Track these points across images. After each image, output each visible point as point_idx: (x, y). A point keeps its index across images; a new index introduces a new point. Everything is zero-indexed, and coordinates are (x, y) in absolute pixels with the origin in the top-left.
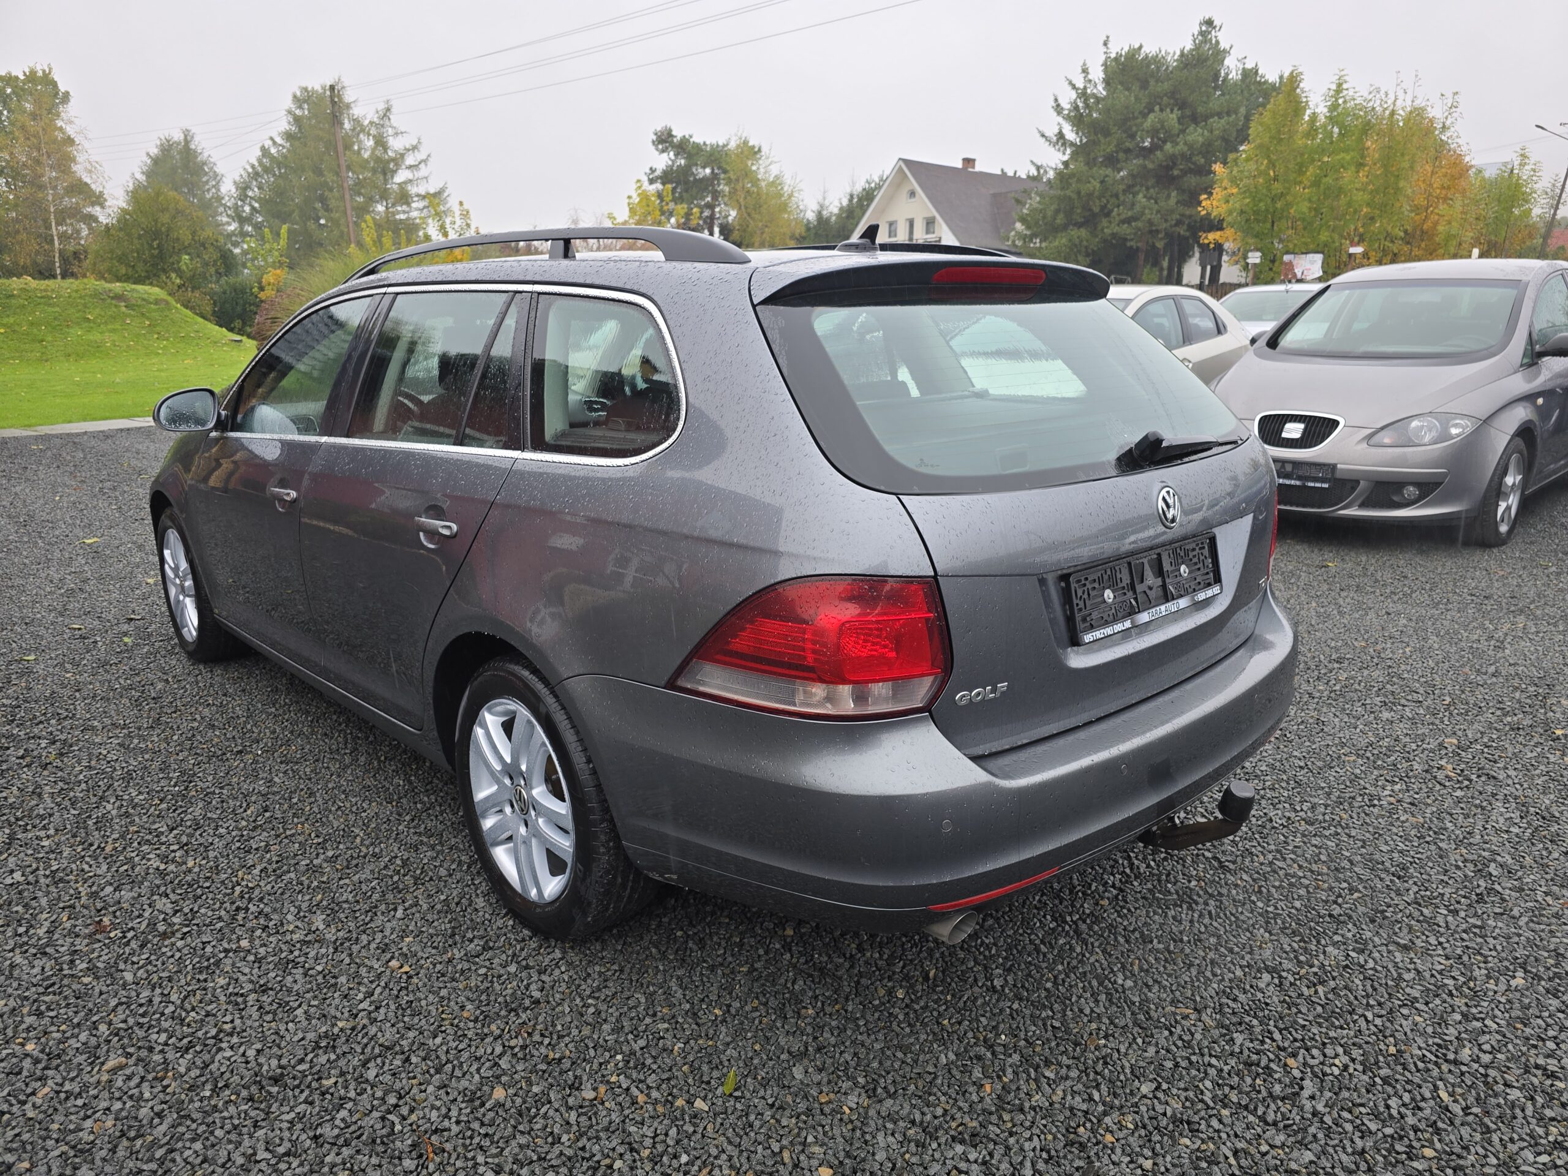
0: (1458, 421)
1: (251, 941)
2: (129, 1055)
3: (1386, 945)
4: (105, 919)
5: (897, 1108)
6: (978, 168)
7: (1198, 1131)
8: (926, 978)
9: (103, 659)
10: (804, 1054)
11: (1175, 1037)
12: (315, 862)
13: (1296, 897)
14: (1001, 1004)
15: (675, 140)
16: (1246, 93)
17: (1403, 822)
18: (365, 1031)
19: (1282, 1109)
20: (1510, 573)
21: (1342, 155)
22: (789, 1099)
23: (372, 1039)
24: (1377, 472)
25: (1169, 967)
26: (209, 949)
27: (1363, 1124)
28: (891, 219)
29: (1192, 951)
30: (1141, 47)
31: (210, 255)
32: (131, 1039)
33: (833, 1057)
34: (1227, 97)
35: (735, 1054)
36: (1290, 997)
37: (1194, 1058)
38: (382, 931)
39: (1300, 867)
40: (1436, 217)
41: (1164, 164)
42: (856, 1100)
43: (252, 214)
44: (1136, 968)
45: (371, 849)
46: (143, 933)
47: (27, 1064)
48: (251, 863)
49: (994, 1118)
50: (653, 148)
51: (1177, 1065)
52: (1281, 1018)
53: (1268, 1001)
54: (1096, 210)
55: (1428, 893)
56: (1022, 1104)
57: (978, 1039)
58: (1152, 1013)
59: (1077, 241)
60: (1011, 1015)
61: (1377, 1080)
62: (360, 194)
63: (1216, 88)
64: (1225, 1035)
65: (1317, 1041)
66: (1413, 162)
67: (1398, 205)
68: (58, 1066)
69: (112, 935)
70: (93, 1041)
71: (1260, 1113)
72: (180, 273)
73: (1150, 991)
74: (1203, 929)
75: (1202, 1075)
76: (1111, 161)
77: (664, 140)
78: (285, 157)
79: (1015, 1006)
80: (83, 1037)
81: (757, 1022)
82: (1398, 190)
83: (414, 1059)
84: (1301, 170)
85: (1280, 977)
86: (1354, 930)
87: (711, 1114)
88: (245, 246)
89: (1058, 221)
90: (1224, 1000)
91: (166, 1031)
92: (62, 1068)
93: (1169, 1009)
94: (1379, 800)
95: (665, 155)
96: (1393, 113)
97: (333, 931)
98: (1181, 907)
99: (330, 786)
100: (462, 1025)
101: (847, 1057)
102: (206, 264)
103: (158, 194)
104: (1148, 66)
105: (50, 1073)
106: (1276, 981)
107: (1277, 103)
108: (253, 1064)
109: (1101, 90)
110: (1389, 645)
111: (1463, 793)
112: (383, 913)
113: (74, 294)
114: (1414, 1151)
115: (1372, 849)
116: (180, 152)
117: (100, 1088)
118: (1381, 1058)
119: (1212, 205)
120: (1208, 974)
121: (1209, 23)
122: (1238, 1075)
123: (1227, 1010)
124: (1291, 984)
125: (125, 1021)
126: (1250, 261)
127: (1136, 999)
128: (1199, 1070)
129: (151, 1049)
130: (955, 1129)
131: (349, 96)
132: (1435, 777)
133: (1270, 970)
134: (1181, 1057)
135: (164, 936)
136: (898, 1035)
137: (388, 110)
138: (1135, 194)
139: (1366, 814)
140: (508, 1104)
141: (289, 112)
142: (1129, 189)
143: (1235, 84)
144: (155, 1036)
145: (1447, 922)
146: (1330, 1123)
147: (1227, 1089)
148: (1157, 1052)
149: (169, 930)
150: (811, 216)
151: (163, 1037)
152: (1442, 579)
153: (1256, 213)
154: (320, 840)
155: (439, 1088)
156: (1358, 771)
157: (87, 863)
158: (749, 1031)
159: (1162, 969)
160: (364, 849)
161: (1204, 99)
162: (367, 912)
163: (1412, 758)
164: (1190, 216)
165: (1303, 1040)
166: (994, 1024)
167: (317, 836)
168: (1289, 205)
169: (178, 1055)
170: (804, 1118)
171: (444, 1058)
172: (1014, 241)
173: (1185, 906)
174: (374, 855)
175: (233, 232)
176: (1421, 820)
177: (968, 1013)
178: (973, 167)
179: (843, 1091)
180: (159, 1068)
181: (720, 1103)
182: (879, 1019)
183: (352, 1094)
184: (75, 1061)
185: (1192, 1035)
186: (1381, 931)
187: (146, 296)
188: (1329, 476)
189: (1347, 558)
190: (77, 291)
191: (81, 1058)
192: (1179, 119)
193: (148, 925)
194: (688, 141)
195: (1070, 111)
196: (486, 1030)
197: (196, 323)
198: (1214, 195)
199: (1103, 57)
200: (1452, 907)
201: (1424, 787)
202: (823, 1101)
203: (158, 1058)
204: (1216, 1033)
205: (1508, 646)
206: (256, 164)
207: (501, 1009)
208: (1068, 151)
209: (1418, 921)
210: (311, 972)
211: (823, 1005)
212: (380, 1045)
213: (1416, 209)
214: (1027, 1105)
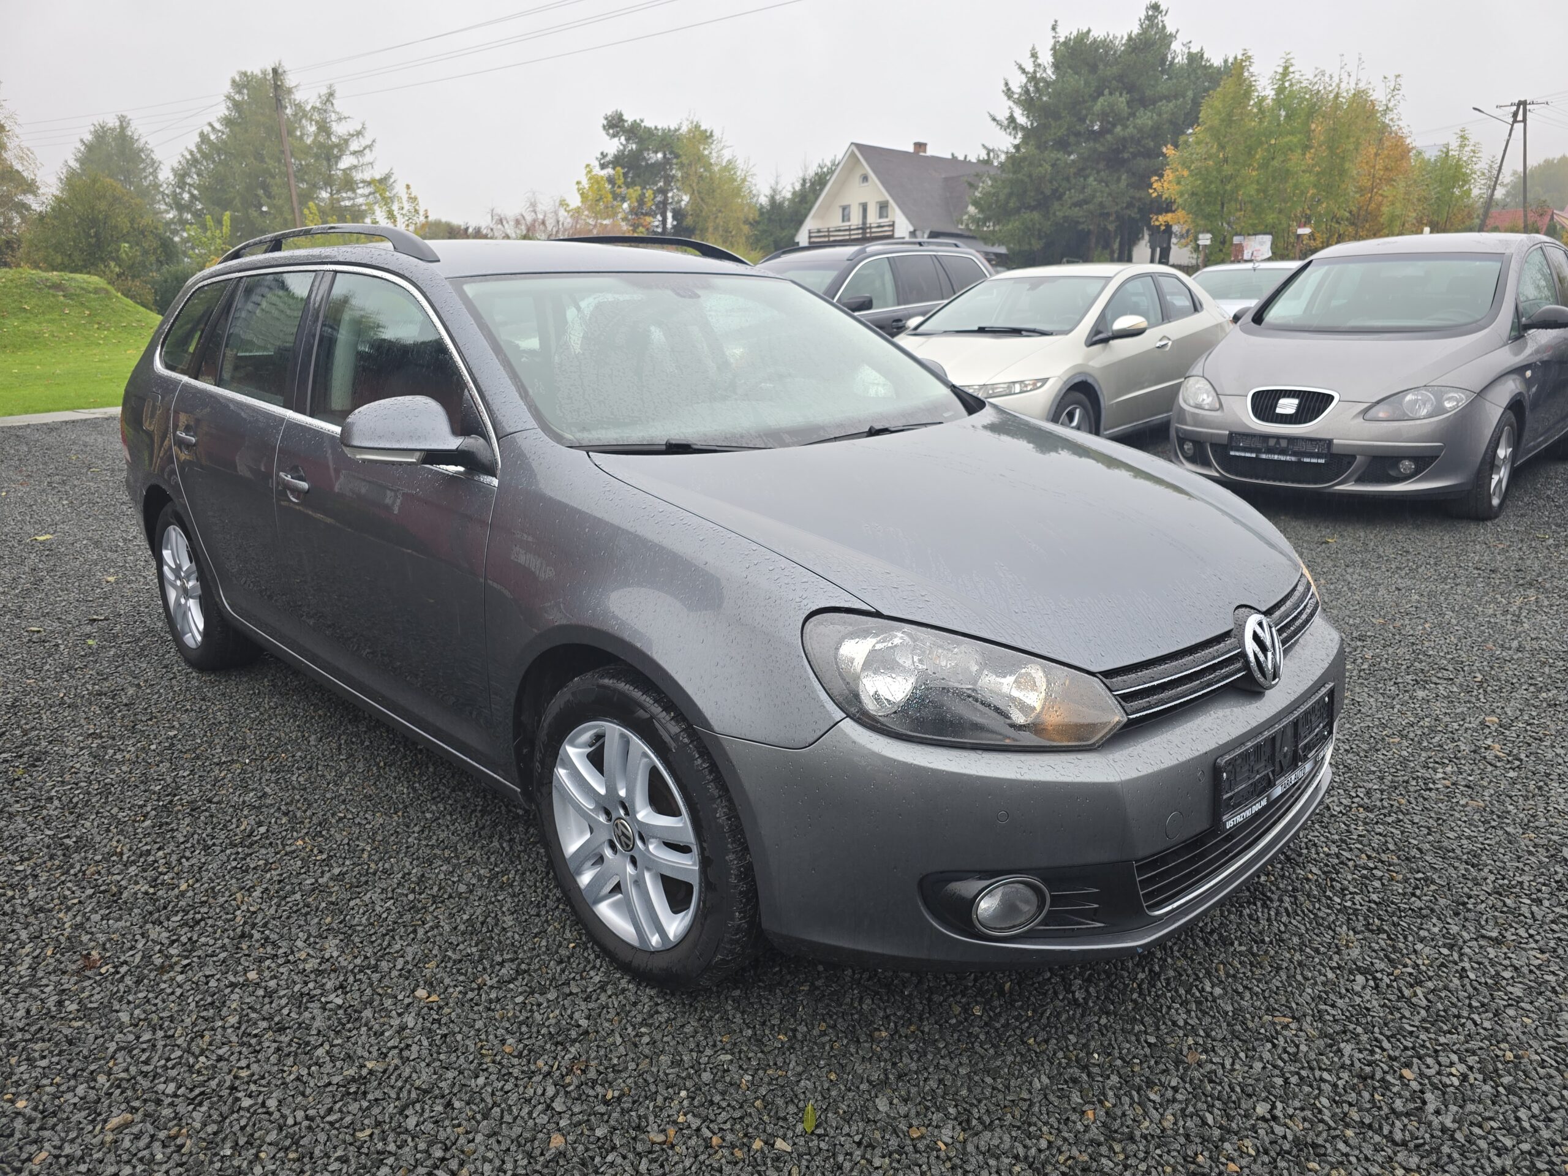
0: (1451, 395)
1: (260, 972)
2: (134, 1110)
3: (1476, 940)
4: (93, 953)
5: (996, 1142)
6: (930, 152)
7: (1325, 1155)
8: (1002, 993)
9: (66, 663)
10: (885, 1082)
11: (1280, 1051)
12: (320, 881)
13: (1371, 890)
14: (1087, 1019)
15: (626, 125)
16: (1192, 77)
17: (1463, 806)
18: (398, 1072)
19: (1409, 1127)
20: (1510, 546)
21: (1290, 138)
22: (878, 1135)
23: (406, 1081)
24: (1374, 446)
25: (1258, 972)
26: (213, 983)
27: (1497, 1140)
28: (845, 203)
29: (1276, 952)
30: (1089, 31)
31: (151, 243)
32: (135, 1090)
33: (917, 1085)
34: (1175, 81)
35: (810, 1085)
36: (1389, 1000)
37: (1304, 1073)
38: (402, 956)
39: (1369, 857)
40: (1380, 198)
41: (1115, 147)
42: (950, 1134)
43: (191, 201)
44: (1222, 973)
45: (380, 864)
46: (138, 967)
47: (19, 1123)
48: (250, 884)
49: (1104, 1150)
50: (603, 133)
51: (1286, 1081)
52: (1386, 1024)
53: (1368, 1005)
54: (1048, 192)
55: (1506, 882)
56: (1132, 1133)
57: (1070, 1060)
58: (1250, 1025)
59: (1030, 225)
60: (1100, 1030)
61: (1501, 1089)
62: (303, 180)
63: (1163, 72)
64: (1331, 1046)
65: (1428, 1048)
66: (1358, 144)
67: (1343, 186)
68: (55, 1125)
69: (103, 970)
70: (92, 1095)
71: (1386, 1132)
72: (118, 261)
73: (1242, 999)
74: (1282, 928)
75: (1317, 1092)
76: (1063, 145)
77: (615, 124)
78: (225, 143)
79: (1103, 1021)
80: (81, 1090)
81: (827, 1048)
82: (1342, 172)
83: (457, 1104)
84: (1250, 152)
85: (1375, 979)
86: (1440, 925)
87: (795, 1155)
88: (185, 235)
89: (1011, 205)
90: (1322, 1007)
91: (173, 1079)
92: (59, 1128)
93: (1267, 1018)
94: (1434, 783)
95: (616, 139)
96: (1337, 96)
97: (350, 958)
98: (1255, 905)
99: (328, 795)
100: (505, 1062)
101: (933, 1084)
102: (145, 252)
103: (94, 181)
104: (1097, 50)
105: (47, 1134)
106: (1372, 983)
107: (1227, 85)
108: (276, 1115)
109: (1050, 74)
110: (1407, 622)
111: (1516, 774)
112: (401, 937)
113: (9, 284)
114: (1556, 1168)
115: (1438, 835)
116: (114, 139)
117: (104, 1149)
118: (1500, 1065)
119: (1165, 186)
120: (1299, 978)
121: (1156, 7)
122: (1353, 1090)
123: (1328, 1017)
124: (1388, 986)
125: (126, 1070)
126: (1200, 242)
127: (1229, 1008)
128: (1311, 1086)
129: (159, 1102)
130: (1064, 1164)
131: (290, 81)
132: (1485, 758)
133: (1363, 972)
134: (1290, 1072)
135: (162, 969)
136: (982, 1058)
137: (331, 94)
138: (1086, 177)
139: (1425, 799)
140: (570, 1153)
141: (229, 97)
142: (1081, 172)
143: (1182, 67)
144: (162, 1087)
145: (1532, 913)
146: (1463, 1141)
147: (1346, 1107)
148: (1264, 1068)
149: (167, 963)
150: (764, 200)
151: (171, 1088)
152: (1444, 553)
153: (1208, 194)
154: (324, 856)
155: (489, 1136)
156: (1405, 753)
157: (69, 889)
158: (821, 1058)
159: (1249, 974)
160: (373, 865)
161: (1152, 83)
162: (384, 935)
163: (1456, 737)
164: (1140, 199)
165: (1413, 1048)
166: (1084, 1041)
167: (321, 852)
168: (1238, 187)
169: (191, 1107)
170: (897, 1156)
171: (489, 1101)
172: (967, 225)
173: (1259, 904)
174: (385, 872)
175: (172, 220)
176: (1482, 804)
177: (1053, 1031)
178: (925, 151)
179: (934, 1123)
180: (171, 1124)
181: (802, 1143)
182: (959, 1040)
183: (392, 1147)
184: (74, 1119)
185: (1297, 1046)
186: (1467, 924)
187: (85, 285)
188: (1325, 451)
189: (1345, 534)
190: (12, 281)
191: (80, 1116)
192: (1128, 103)
193: (143, 957)
194: (639, 125)
195: (1021, 95)
196: (533, 1067)
197: (138, 313)
198: (1165, 177)
199: (1052, 42)
200: (1534, 896)
201: (1476, 768)
202: (915, 1136)
203: (167, 1112)
204: (1321, 1043)
205: (1525, 620)
206: (195, 150)
207: (546, 1043)
208: (1020, 135)
209: (1502, 912)
210: (329, 1006)
211: (896, 1026)
212: (416, 1089)
213: (1361, 190)
214: (1137, 1133)
